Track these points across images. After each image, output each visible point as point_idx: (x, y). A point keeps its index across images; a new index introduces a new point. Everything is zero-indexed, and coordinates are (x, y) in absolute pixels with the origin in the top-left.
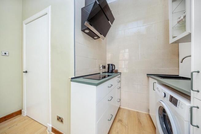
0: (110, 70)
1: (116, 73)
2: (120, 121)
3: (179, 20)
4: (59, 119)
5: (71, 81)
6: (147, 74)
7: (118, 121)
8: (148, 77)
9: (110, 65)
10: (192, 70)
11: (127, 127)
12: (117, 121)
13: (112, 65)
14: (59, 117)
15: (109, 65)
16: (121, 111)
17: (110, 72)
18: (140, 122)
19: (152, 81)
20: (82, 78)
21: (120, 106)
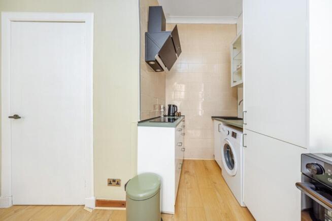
0: (171, 112)
1: (179, 116)
2: (187, 172)
3: (238, 67)
4: (112, 182)
5: (138, 125)
6: (212, 117)
7: (185, 173)
8: (213, 120)
9: (172, 107)
10: (244, 111)
11: (195, 176)
12: (183, 173)
13: (174, 106)
14: (112, 181)
15: (170, 106)
16: (185, 162)
17: (171, 115)
18: (206, 169)
19: (217, 123)
20: (148, 122)
21: (184, 157)
